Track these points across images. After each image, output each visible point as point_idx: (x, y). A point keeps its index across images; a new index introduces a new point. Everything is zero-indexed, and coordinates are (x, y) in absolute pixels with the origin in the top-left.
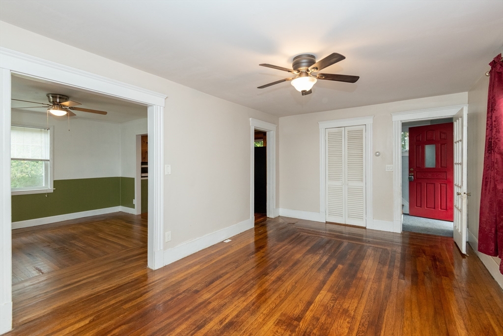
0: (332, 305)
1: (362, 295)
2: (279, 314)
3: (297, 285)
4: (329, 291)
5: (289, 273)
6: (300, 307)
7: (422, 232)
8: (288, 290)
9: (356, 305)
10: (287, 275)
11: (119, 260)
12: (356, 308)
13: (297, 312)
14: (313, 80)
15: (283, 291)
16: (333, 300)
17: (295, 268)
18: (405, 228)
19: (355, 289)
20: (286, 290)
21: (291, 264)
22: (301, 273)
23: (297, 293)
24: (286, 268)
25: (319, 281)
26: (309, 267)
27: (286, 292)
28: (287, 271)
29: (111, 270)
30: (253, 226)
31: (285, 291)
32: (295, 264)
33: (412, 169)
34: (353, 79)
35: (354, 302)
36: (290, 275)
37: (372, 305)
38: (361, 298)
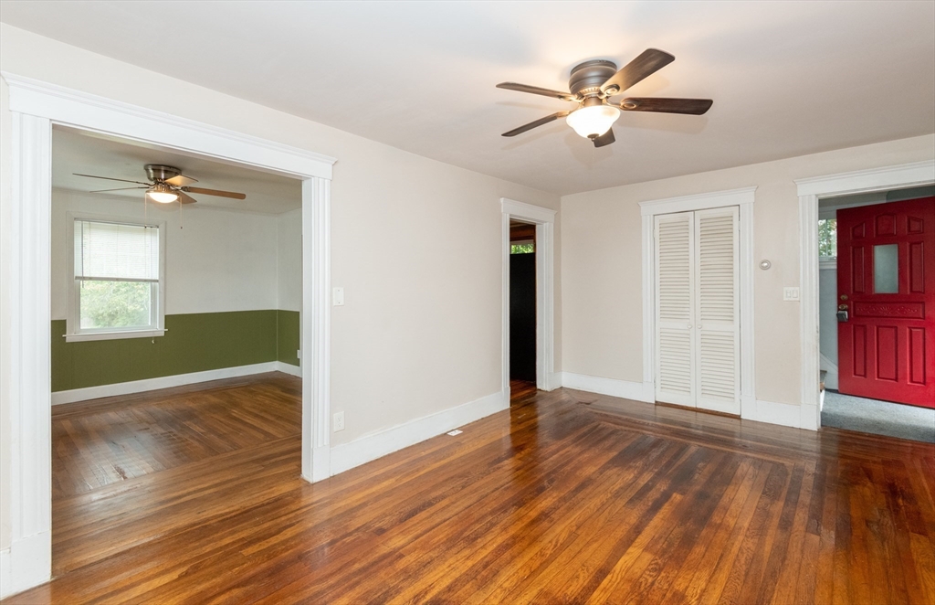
0: (650, 580)
1: (718, 563)
2: (535, 592)
3: (579, 532)
4: (646, 549)
5: (568, 504)
6: (581, 581)
7: (867, 431)
8: (561, 541)
9: (703, 586)
10: (562, 508)
11: (253, 461)
12: (704, 591)
13: (574, 589)
14: (611, 113)
15: (550, 542)
16: (655, 570)
17: (580, 495)
18: (826, 419)
19: (703, 549)
20: (557, 542)
21: (573, 486)
22: (592, 506)
23: (577, 549)
24: (562, 494)
25: (628, 527)
26: (609, 495)
27: (555, 546)
28: (564, 499)
29: (238, 479)
30: (507, 405)
31: (554, 543)
32: (582, 486)
33: (844, 297)
34: (699, 107)
35: (699, 579)
36: (569, 509)
37: (739, 588)
38: (715, 570)
